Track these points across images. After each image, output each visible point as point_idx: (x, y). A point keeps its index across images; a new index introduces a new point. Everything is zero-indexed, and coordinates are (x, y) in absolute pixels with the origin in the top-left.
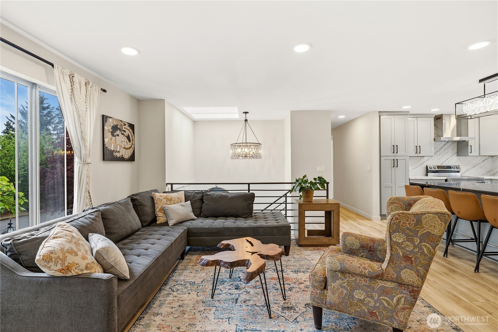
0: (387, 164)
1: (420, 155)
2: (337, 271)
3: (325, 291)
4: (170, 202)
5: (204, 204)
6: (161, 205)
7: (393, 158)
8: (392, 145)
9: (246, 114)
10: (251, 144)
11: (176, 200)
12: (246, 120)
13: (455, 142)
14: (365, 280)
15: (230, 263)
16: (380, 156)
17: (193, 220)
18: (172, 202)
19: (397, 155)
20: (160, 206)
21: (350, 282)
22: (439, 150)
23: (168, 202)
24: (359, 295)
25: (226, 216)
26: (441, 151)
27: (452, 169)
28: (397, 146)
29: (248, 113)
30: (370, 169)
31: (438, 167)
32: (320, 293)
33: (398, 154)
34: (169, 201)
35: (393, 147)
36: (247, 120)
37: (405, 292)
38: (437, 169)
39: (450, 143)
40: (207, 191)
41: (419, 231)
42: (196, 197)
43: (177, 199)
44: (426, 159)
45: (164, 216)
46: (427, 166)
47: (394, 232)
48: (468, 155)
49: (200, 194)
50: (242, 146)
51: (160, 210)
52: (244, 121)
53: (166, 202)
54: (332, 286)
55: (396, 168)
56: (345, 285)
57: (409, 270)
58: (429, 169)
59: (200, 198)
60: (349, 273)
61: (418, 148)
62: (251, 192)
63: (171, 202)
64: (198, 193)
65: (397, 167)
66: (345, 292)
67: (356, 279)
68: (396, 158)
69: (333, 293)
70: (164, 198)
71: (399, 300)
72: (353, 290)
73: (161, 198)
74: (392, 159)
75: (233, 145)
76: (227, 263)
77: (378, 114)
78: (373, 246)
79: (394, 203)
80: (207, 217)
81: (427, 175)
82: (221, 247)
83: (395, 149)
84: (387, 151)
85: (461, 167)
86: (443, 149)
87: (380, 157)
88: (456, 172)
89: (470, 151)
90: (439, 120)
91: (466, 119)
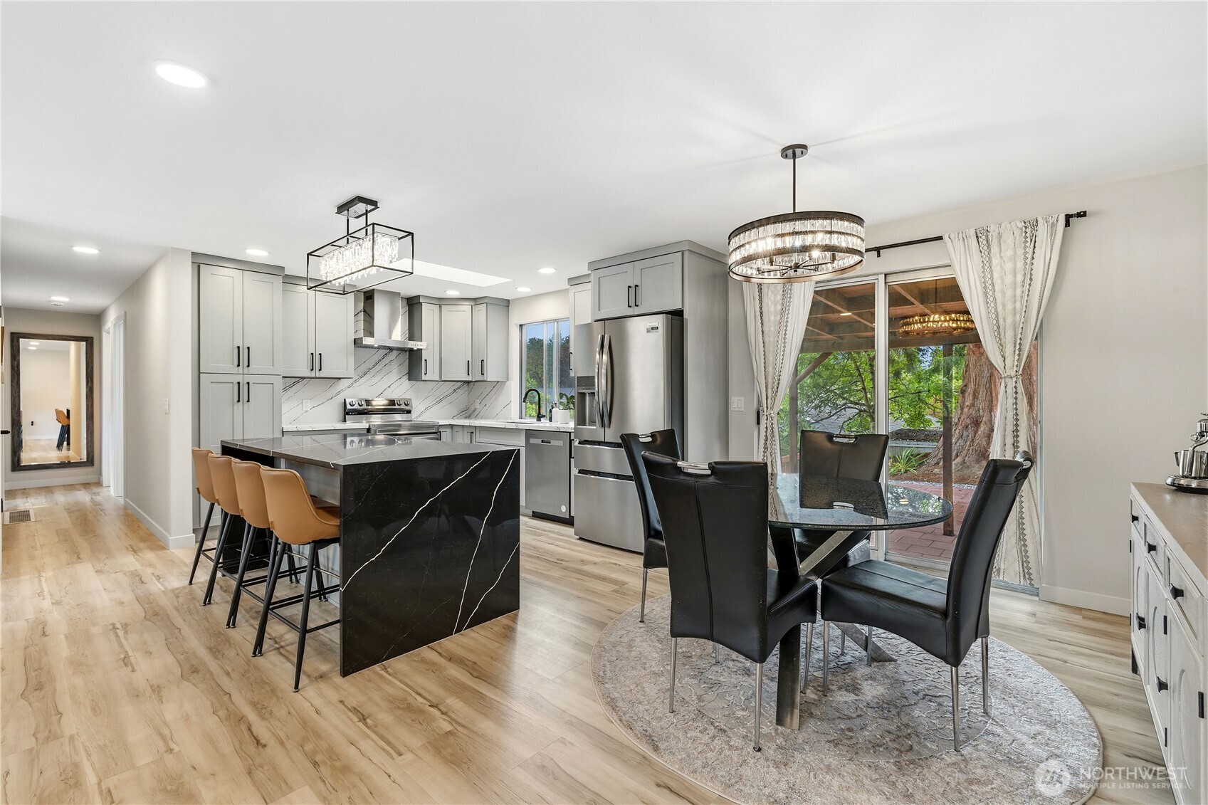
0: (219, 393)
1: (322, 374)
7: (239, 378)
8: (236, 346)
13: (406, 351)
16: (199, 373)
19: (248, 371)
22: (374, 366)
26: (378, 368)
27: (397, 407)
28: (248, 348)
30: (167, 407)
33: (251, 370)
35: (236, 350)
38: (365, 407)
39: (395, 353)
44: (344, 383)
46: (344, 400)
48: (419, 379)
55: (246, 405)
58: (349, 407)
61: (317, 358)
65: (248, 401)
68: (246, 379)
74: (235, 382)
81: (345, 421)
83: (242, 356)
84: (219, 359)
85: (413, 403)
86: (382, 363)
87: (199, 375)
88: (409, 412)
89: (423, 371)
90: (370, 301)
91: (420, 304)
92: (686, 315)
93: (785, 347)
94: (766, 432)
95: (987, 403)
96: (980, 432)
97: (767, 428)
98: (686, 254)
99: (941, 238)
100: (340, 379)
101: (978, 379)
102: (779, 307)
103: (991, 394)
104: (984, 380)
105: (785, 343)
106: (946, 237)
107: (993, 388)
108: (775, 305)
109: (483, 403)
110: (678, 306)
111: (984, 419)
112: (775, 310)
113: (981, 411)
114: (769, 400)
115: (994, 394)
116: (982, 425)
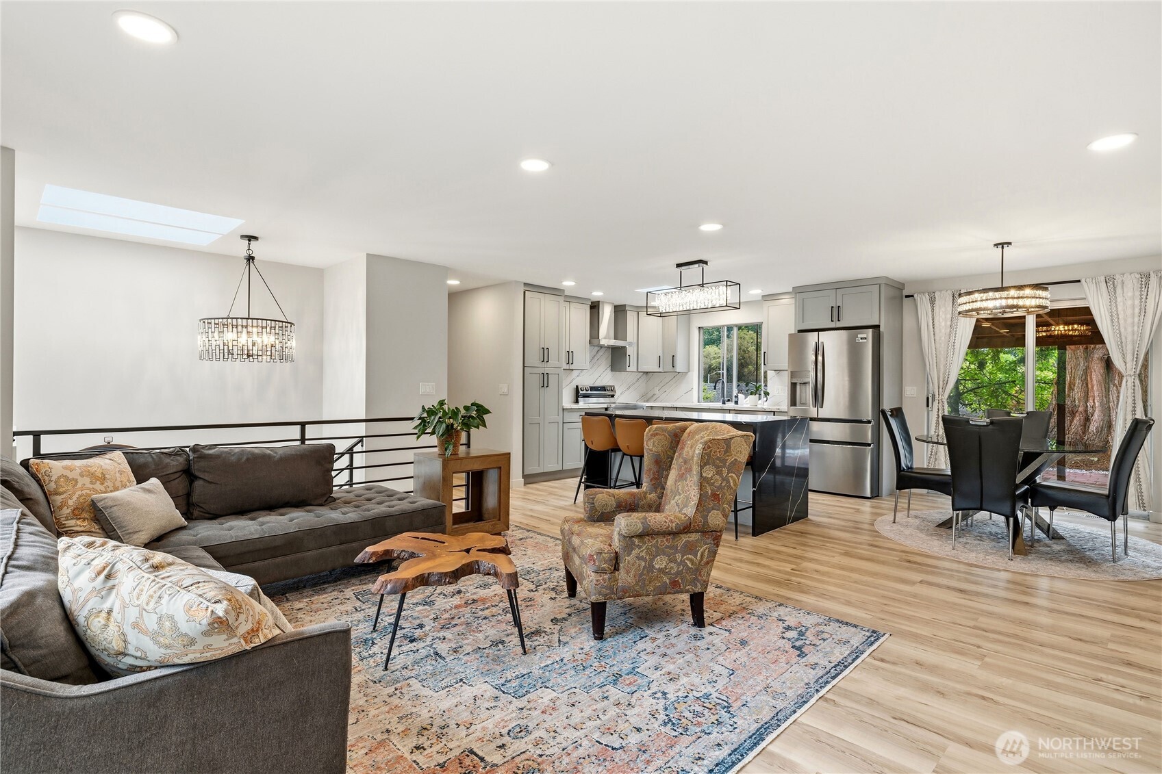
0: (534, 381)
1: (572, 367)
2: (633, 537)
3: (617, 573)
4: (102, 484)
5: (198, 484)
6: (77, 495)
7: (541, 370)
8: (541, 347)
9: (250, 240)
10: (277, 322)
11: (119, 479)
12: (250, 259)
13: (611, 348)
14: (667, 540)
15: (453, 572)
16: (524, 367)
17: (182, 528)
18: (109, 484)
19: (547, 365)
20: (75, 498)
21: (650, 547)
23: (98, 486)
24: (660, 563)
25: (272, 506)
27: (607, 392)
28: (548, 349)
29: (256, 238)
30: (506, 390)
31: (592, 388)
32: (609, 579)
33: (549, 364)
34: (98, 482)
35: (542, 350)
36: (253, 258)
37: (708, 541)
38: (589, 392)
39: (603, 350)
40: (204, 447)
41: (727, 460)
42: (167, 465)
43: (118, 475)
44: (575, 373)
45: (93, 530)
46: (577, 386)
47: (705, 465)
48: (625, 370)
49: (179, 458)
50: (240, 328)
51: (76, 512)
52: (245, 261)
53: (91, 486)
54: (626, 562)
55: (546, 389)
56: (643, 554)
57: (716, 511)
58: (580, 391)
59: (180, 468)
60: (648, 535)
61: (571, 354)
62: (307, 442)
63: (106, 484)
64: (169, 454)
65: (548, 387)
66: (643, 564)
67: (657, 541)
68: (547, 371)
69: (628, 572)
70: (82, 475)
71: (702, 555)
72: (652, 560)
73: (71, 475)
74: (541, 373)
75: (204, 322)
76: (446, 574)
77: (522, 288)
78: (634, 502)
79: (656, 434)
80: (213, 516)
81: (577, 402)
82: (371, 561)
83: (545, 354)
84: (534, 357)
85: (616, 388)
86: (596, 358)
87: (524, 369)
88: (613, 396)
89: (628, 364)
90: (595, 310)
91: (625, 312)
92: (882, 329)
93: (954, 351)
94: (938, 412)
95: (1083, 395)
96: (1075, 422)
97: (938, 409)
98: (883, 287)
99: (1079, 281)
100: (572, 370)
101: (1073, 371)
102: (949, 323)
103: (1087, 385)
104: (1080, 373)
105: (954, 349)
106: (1083, 281)
107: (1089, 379)
108: (946, 321)
109: (663, 389)
110: (877, 323)
111: (1080, 409)
112: (946, 325)
113: (1077, 402)
114: (941, 390)
115: (1090, 386)
116: (1077, 414)
